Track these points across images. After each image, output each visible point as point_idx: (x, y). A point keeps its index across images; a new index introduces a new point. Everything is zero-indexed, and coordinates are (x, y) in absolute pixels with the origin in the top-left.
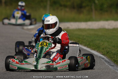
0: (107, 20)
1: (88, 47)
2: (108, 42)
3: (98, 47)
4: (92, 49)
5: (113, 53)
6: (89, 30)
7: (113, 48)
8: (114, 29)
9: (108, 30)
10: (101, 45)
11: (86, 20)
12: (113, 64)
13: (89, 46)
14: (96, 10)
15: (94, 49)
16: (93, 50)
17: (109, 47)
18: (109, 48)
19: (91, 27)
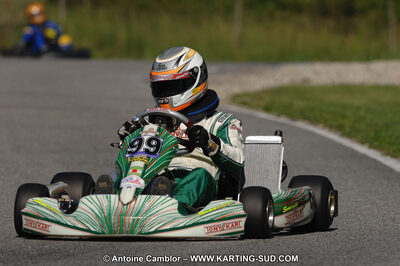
1: (371, 146)
4: (387, 154)
13: (376, 143)
15: (394, 152)
16: (388, 158)
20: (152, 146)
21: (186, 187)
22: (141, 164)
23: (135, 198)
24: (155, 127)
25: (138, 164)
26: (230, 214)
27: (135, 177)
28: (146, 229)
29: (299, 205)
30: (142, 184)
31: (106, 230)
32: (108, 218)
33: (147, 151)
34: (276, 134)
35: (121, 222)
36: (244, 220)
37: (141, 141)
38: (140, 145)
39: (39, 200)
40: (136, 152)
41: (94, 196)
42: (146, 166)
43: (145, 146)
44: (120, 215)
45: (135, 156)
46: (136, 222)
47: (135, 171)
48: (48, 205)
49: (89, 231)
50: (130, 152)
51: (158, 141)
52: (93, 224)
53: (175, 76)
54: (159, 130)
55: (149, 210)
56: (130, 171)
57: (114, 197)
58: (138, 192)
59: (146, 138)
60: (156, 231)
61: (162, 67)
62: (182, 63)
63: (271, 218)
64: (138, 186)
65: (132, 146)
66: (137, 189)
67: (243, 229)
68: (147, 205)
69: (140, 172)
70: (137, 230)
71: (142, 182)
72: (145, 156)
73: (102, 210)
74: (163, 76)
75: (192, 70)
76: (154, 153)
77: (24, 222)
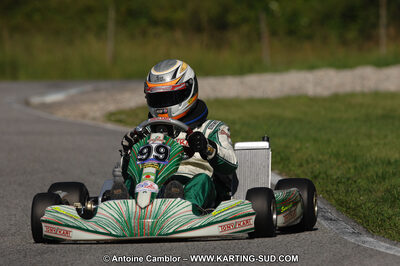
0: (312, 68)
2: (315, 140)
3: (282, 159)
5: (335, 177)
6: (251, 101)
7: (333, 161)
8: (336, 98)
9: (314, 100)
10: (293, 151)
11: (242, 71)
12: (334, 215)
14: (274, 33)
17: (320, 157)
18: (320, 162)
19: (258, 94)
20: (161, 153)
21: (192, 191)
22: (153, 170)
23: (151, 202)
24: (161, 136)
25: (150, 170)
26: (241, 213)
27: (149, 183)
28: (165, 231)
29: (293, 206)
30: (156, 188)
31: (128, 234)
32: (128, 222)
33: (157, 158)
34: (263, 140)
35: (141, 226)
36: (253, 217)
37: (150, 149)
38: (149, 152)
39: (57, 208)
40: (146, 159)
41: (111, 202)
42: (158, 172)
43: (154, 153)
44: (139, 218)
45: (147, 163)
46: (154, 225)
47: (148, 177)
48: (66, 212)
49: (110, 234)
50: (140, 160)
51: (166, 149)
52: (115, 229)
53: (174, 87)
54: (165, 138)
55: (166, 212)
56: (143, 177)
57: (131, 202)
58: (153, 196)
59: (154, 146)
60: (174, 232)
61: (160, 79)
62: (178, 75)
63: (275, 216)
64: (153, 191)
65: (141, 153)
66: (153, 194)
67: (253, 226)
68: (163, 208)
69: (153, 177)
70: (156, 232)
71: (156, 186)
72: (155, 163)
73: (122, 215)
74: (161, 88)
75: (188, 82)
76: (163, 160)
77: (44, 229)
